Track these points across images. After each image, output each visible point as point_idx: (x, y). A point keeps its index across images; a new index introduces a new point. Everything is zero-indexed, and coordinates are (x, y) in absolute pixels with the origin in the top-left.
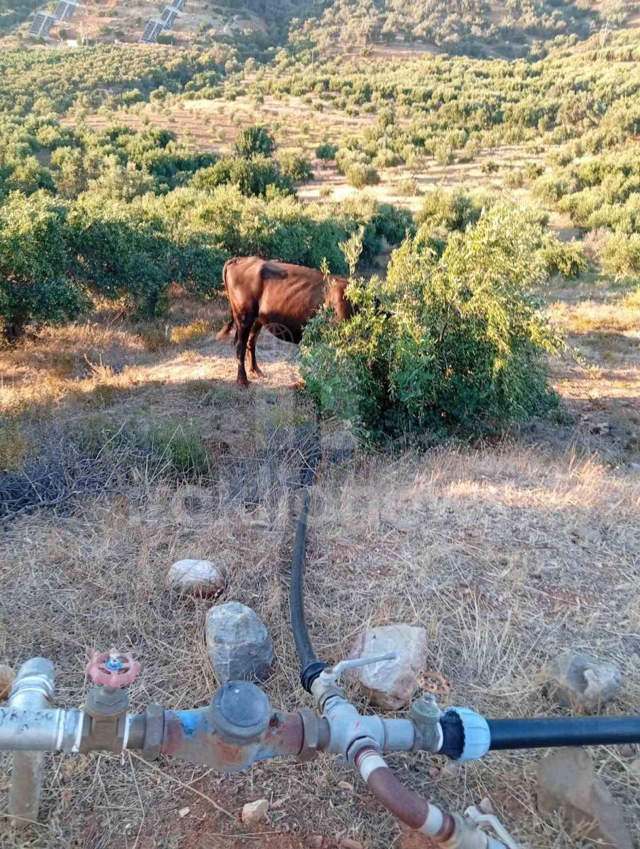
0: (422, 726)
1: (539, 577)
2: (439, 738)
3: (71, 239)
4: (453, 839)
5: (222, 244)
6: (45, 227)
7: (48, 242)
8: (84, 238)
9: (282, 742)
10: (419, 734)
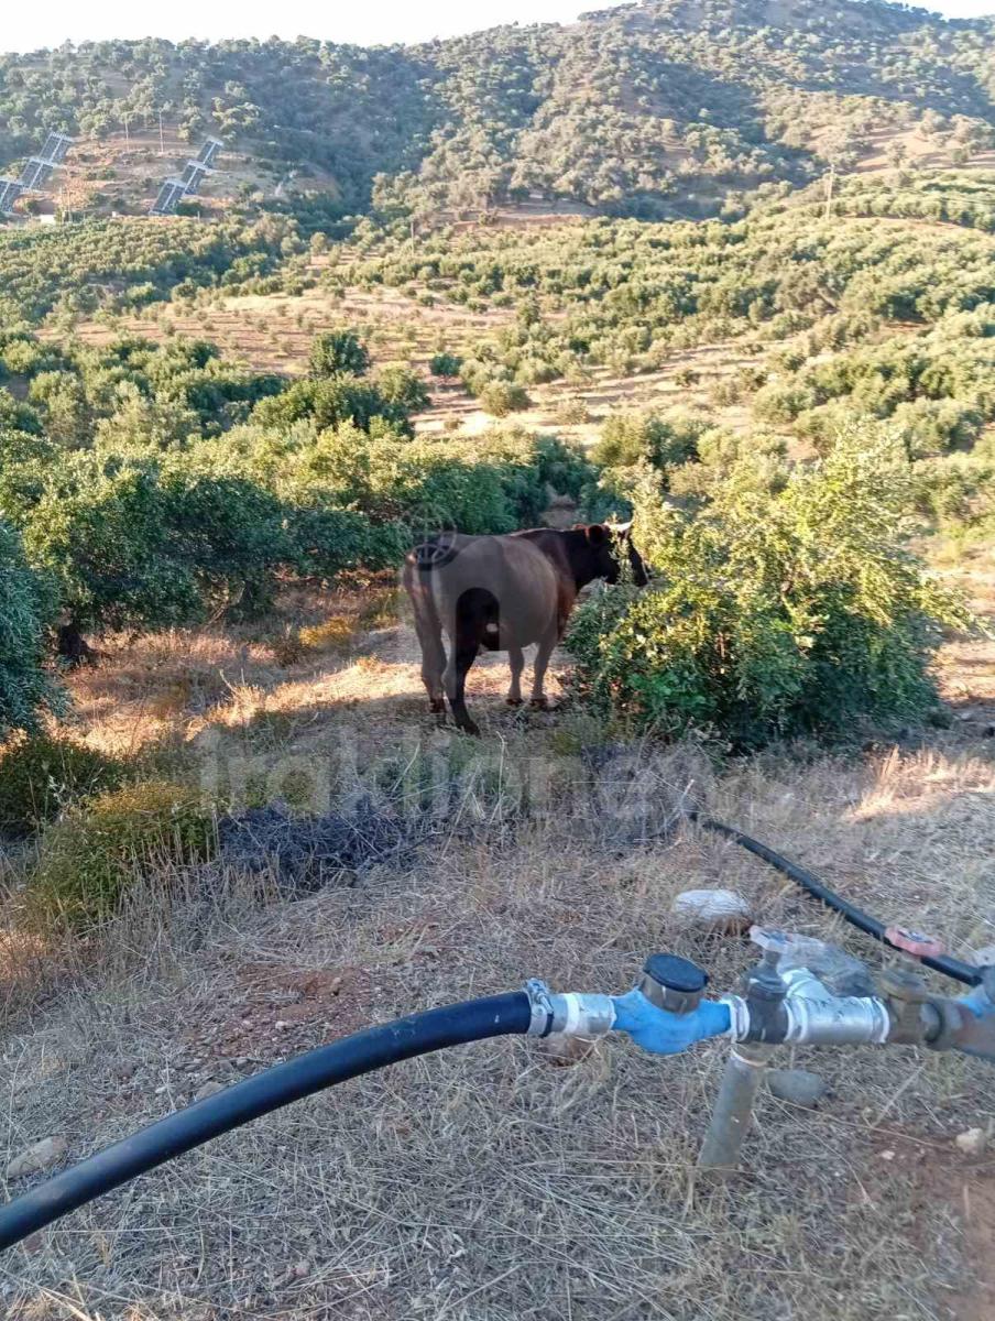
5: (355, 504)
6: (133, 490)
7: (139, 511)
8: (189, 503)
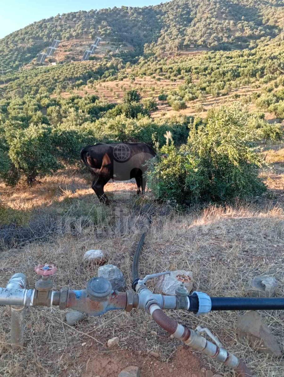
0: (180, 298)
1: (247, 251)
2: (188, 303)
3: (54, 140)
4: (190, 339)
5: (118, 138)
8: (59, 139)
9: (117, 302)
10: (178, 301)
